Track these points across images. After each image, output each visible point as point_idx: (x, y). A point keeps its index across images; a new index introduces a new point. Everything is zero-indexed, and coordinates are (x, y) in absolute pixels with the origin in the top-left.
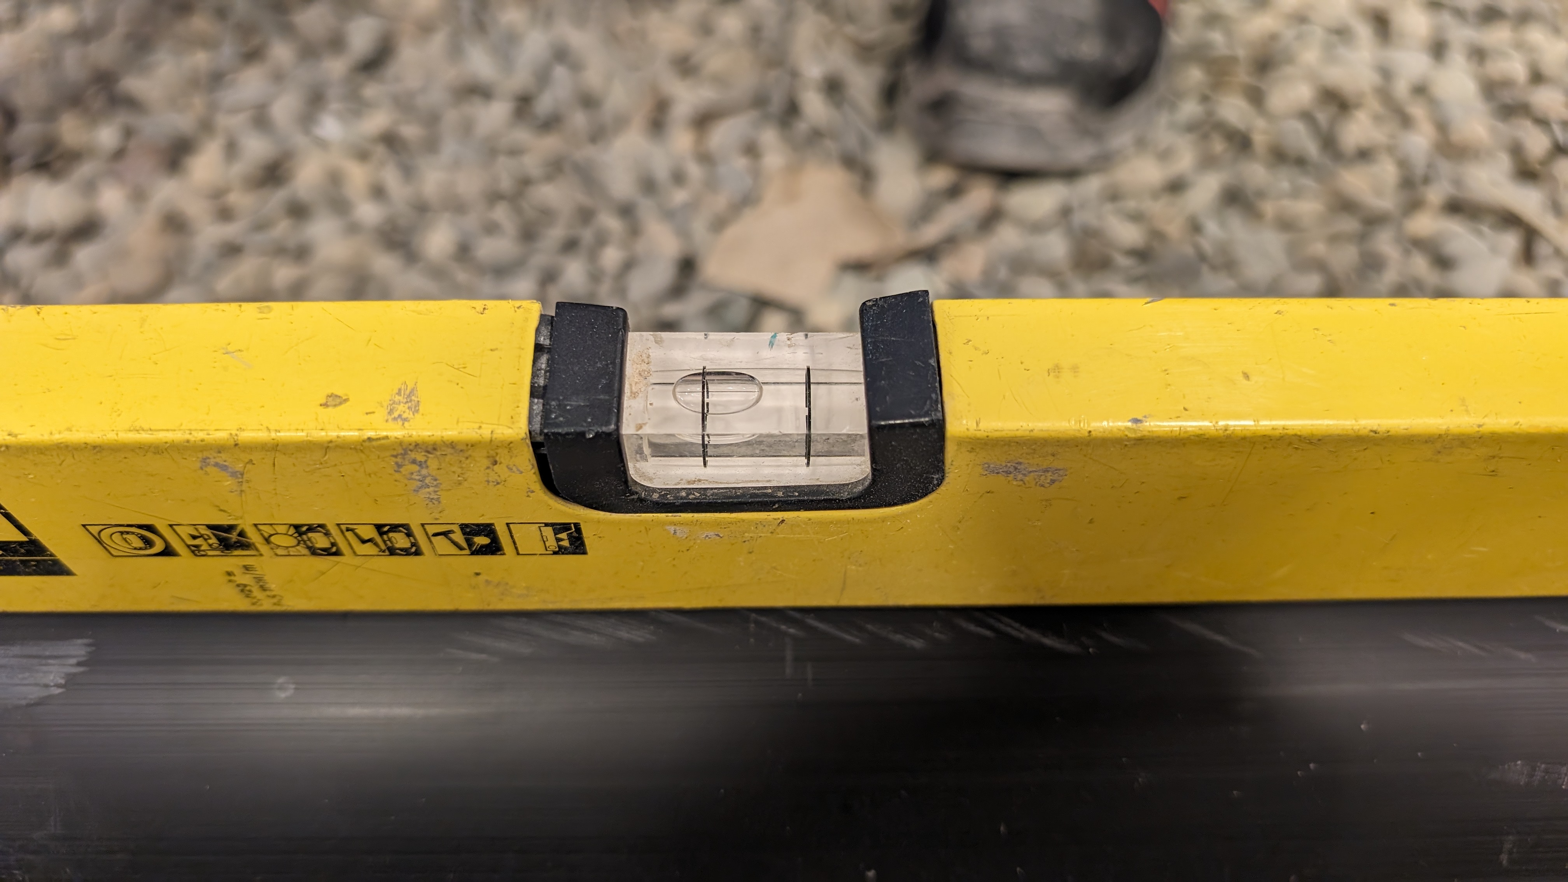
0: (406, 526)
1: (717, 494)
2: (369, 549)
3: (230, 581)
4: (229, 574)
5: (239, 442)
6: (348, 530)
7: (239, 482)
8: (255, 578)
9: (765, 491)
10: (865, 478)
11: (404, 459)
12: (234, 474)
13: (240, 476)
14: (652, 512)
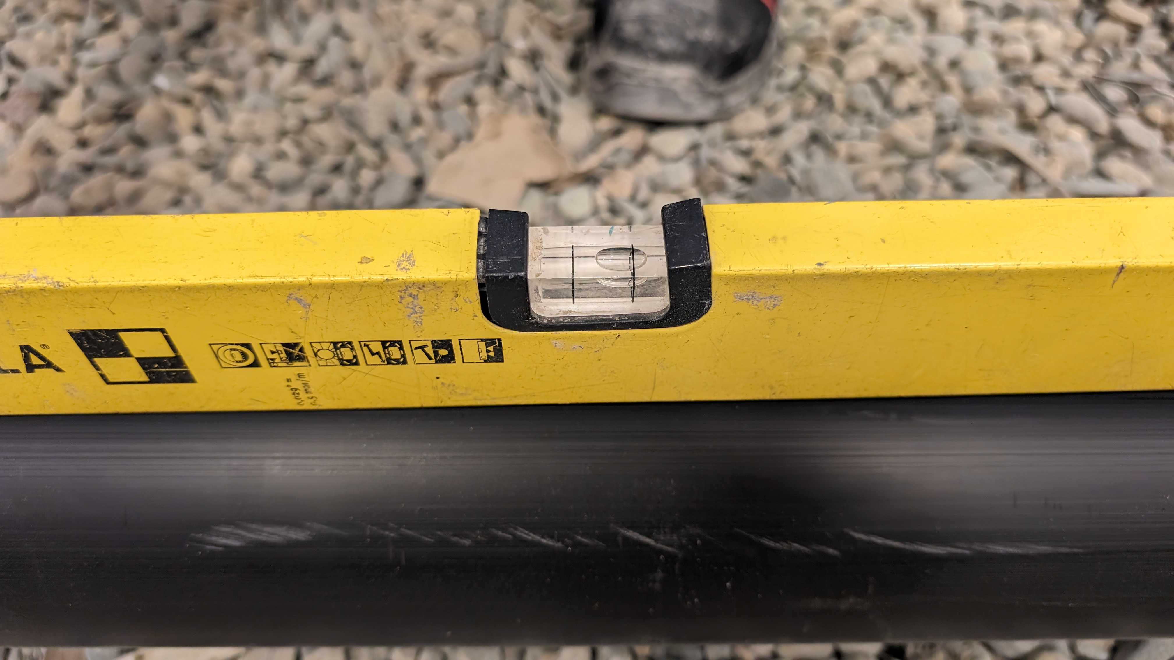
0: (400, 342)
1: (580, 320)
2: (376, 359)
3: (288, 386)
4: (288, 380)
5: (312, 283)
6: (365, 345)
7: (306, 311)
8: (303, 383)
9: (608, 317)
10: (666, 308)
11: (405, 293)
12: (305, 305)
13: (308, 307)
14: (543, 331)
